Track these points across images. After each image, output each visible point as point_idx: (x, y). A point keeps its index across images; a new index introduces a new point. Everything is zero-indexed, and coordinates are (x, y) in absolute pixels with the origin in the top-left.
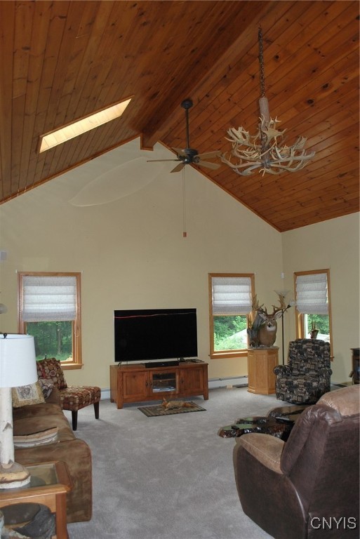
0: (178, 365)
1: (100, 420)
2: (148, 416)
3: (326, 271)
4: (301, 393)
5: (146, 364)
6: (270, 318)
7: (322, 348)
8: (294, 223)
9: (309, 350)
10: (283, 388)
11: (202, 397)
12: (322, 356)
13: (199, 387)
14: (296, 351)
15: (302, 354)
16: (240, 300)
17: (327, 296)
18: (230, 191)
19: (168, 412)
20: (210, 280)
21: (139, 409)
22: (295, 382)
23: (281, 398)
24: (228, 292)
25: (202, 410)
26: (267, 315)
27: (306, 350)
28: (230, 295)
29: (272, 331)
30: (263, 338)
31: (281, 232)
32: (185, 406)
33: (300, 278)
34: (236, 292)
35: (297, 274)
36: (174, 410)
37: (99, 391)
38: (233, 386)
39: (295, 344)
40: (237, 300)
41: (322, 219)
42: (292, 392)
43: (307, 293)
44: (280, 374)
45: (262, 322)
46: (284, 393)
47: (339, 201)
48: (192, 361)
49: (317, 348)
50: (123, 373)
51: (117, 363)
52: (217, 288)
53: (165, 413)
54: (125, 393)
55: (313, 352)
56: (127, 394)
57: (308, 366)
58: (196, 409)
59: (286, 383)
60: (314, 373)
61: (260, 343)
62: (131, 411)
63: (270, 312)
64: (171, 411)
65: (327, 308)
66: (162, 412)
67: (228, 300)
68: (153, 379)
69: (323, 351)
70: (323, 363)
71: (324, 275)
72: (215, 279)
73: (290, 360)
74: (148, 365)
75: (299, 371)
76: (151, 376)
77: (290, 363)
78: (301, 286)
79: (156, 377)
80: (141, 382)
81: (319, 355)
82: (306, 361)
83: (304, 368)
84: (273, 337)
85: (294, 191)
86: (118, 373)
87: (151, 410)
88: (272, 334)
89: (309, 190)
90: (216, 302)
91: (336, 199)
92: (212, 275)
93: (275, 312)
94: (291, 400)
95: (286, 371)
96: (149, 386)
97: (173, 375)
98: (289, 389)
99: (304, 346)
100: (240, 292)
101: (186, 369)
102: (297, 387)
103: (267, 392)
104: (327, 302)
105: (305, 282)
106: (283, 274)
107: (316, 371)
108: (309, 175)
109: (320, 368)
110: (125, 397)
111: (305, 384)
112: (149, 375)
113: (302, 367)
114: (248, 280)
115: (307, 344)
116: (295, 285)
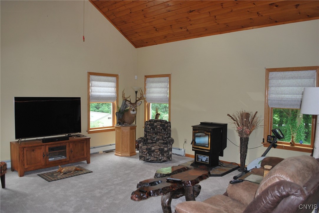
0: (68, 139)
1: (6, 189)
2: (49, 181)
3: (168, 76)
4: (156, 155)
5: (43, 139)
6: (133, 105)
7: (166, 125)
8: (147, 43)
9: (158, 126)
10: (145, 152)
11: (85, 162)
12: (167, 130)
13: (84, 155)
14: (150, 127)
15: (154, 129)
16: (109, 92)
17: (168, 92)
18: (104, 14)
19: (64, 176)
20: (89, 77)
21: (39, 175)
22: (153, 148)
23: (142, 159)
24: (100, 87)
25: (90, 172)
26: (131, 103)
27: (156, 126)
28: (102, 89)
29: (134, 114)
30: (127, 119)
31: (136, 48)
32: (76, 170)
33: (148, 79)
34: (107, 87)
35: (147, 77)
36: (68, 174)
37: (5, 165)
38: (103, 152)
39: (149, 123)
40: (107, 92)
41: (168, 41)
42: (150, 155)
43: (153, 90)
44: (142, 143)
45: (126, 107)
46: (145, 156)
47: (183, 30)
48: (77, 136)
49: (164, 125)
50: (24, 148)
51: (17, 140)
52: (94, 83)
53: (61, 177)
54: (25, 164)
55: (161, 128)
56: (27, 164)
57: (158, 137)
58: (84, 172)
59: (147, 149)
60: (162, 141)
61: (124, 122)
62: (32, 178)
63: (133, 101)
64: (66, 175)
65: (168, 100)
66: (59, 176)
67: (100, 92)
68: (49, 151)
69: (167, 127)
70: (167, 135)
71: (167, 78)
72: (92, 77)
73: (146, 133)
74: (44, 141)
75: (152, 140)
76: (47, 149)
77: (146, 135)
78: (149, 85)
79: (51, 149)
80: (39, 154)
81: (165, 130)
82: (156, 134)
83: (156, 138)
84: (134, 118)
85: (154, 19)
86: (20, 148)
87: (49, 175)
88: (133, 116)
89: (165, 20)
90: (93, 93)
91: (181, 28)
92: (90, 74)
93: (137, 101)
94: (149, 160)
95: (144, 140)
96: (46, 156)
97: (64, 148)
98: (148, 153)
99: (155, 124)
100: (109, 87)
101: (74, 142)
102: (154, 151)
103: (129, 155)
104: (168, 96)
105: (153, 82)
106: (136, 76)
107: (163, 140)
108: (169, 8)
109: (165, 138)
110: (26, 167)
111: (159, 149)
112: (46, 148)
113: (154, 138)
114: (114, 79)
115: (157, 123)
116: (145, 84)
